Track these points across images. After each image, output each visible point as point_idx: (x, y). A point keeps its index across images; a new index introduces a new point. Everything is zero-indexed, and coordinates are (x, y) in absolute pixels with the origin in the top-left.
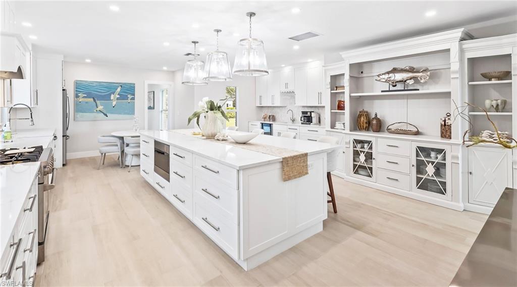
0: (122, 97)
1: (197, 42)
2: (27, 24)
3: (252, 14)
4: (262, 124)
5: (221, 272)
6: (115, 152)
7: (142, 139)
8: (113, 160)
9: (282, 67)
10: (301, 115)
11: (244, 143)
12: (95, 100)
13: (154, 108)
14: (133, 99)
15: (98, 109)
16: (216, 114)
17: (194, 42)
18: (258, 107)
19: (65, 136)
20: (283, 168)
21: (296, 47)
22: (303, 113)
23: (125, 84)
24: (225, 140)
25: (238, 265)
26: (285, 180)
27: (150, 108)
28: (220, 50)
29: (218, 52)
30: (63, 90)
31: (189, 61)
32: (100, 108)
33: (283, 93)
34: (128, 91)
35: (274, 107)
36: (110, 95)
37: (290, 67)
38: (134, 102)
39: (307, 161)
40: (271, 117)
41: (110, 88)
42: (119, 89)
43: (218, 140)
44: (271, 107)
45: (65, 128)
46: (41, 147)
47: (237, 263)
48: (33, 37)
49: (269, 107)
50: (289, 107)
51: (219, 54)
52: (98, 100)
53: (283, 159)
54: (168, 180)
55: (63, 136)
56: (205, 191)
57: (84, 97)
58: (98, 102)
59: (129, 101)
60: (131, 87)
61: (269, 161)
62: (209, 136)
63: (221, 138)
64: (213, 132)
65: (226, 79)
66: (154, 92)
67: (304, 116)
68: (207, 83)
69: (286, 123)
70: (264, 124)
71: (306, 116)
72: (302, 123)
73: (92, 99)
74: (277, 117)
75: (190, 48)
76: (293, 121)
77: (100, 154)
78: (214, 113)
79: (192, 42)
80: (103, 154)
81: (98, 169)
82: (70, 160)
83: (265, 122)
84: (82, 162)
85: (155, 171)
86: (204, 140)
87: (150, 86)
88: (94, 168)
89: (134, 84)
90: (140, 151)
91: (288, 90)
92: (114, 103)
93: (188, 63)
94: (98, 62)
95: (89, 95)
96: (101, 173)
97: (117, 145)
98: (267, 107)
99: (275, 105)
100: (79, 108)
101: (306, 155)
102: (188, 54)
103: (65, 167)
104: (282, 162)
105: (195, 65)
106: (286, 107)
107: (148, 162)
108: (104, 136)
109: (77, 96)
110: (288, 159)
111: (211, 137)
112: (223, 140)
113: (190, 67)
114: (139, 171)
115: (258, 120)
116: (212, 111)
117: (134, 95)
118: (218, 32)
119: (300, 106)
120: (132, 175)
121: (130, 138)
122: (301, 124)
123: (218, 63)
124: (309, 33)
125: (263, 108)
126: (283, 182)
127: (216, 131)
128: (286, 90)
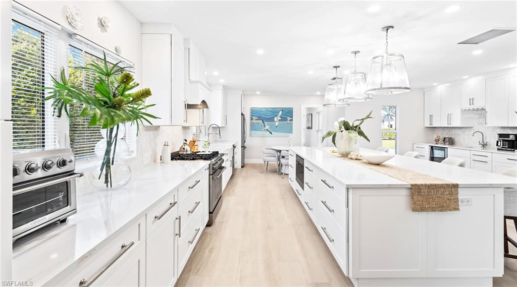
0: (283, 119)
1: (339, 67)
2: (216, 73)
3: (387, 28)
4: (432, 147)
5: (330, 280)
6: (274, 162)
7: (290, 152)
8: (274, 168)
9: (464, 80)
10: (497, 138)
11: (378, 165)
12: (263, 122)
13: (312, 128)
14: (291, 120)
15: (265, 128)
16: (350, 134)
17: (336, 67)
18: (426, 127)
19: (243, 147)
20: (412, 196)
21: (477, 51)
22: (501, 135)
23: (285, 108)
24: (359, 160)
25: (351, 282)
26: (414, 210)
27: (309, 128)
28: (357, 71)
29: (355, 73)
30: (242, 114)
31: (330, 85)
32: (267, 127)
33: (464, 111)
34: (287, 114)
35: (452, 128)
36: (274, 117)
37: (480, 77)
38: (292, 123)
39: (457, 194)
40: (447, 140)
41: (274, 112)
42: (280, 113)
43: (351, 159)
44: (447, 128)
45: (243, 141)
46: (218, 152)
47: (350, 280)
48: (222, 81)
49: (444, 128)
50: (476, 128)
51: (357, 75)
52: (266, 121)
53: (412, 185)
54: (303, 189)
55: (242, 147)
56: (324, 203)
57: (256, 120)
58: (266, 123)
59: (288, 122)
60: (290, 110)
61: (389, 185)
62: (343, 155)
63: (354, 157)
64: (347, 151)
65: (366, 99)
66: (312, 114)
67: (503, 140)
68: (349, 105)
69: (471, 147)
70: (434, 148)
71: (506, 141)
72: (498, 149)
73: (261, 121)
74: (456, 140)
75: (333, 73)
76: (484, 145)
77: (264, 162)
78: (349, 132)
79: (334, 67)
80: (266, 163)
81: (262, 173)
82: (247, 164)
83: (436, 145)
84: (254, 166)
85: (296, 179)
86: (338, 158)
87: (309, 109)
88: (260, 172)
89: (292, 108)
90: (288, 162)
91: (475, 106)
92: (277, 124)
93: (329, 86)
94: (266, 93)
95: (259, 118)
96: (263, 176)
97: (275, 157)
98: (441, 127)
99: (451, 126)
100: (253, 128)
101: (456, 186)
102: (335, 79)
103: (243, 168)
104: (410, 188)
105: (335, 88)
106: (472, 127)
107: (292, 172)
108: (267, 149)
109: (252, 119)
110: (421, 187)
111: (345, 155)
112: (356, 159)
113: (332, 90)
114: (288, 180)
115: (427, 142)
116: (347, 131)
117: (292, 117)
118: (356, 53)
119: (498, 127)
120: (284, 181)
121: (285, 151)
122: (496, 151)
123: (356, 83)
124: (492, 30)
125: (436, 129)
126: (411, 212)
127: (350, 150)
128: (472, 107)
